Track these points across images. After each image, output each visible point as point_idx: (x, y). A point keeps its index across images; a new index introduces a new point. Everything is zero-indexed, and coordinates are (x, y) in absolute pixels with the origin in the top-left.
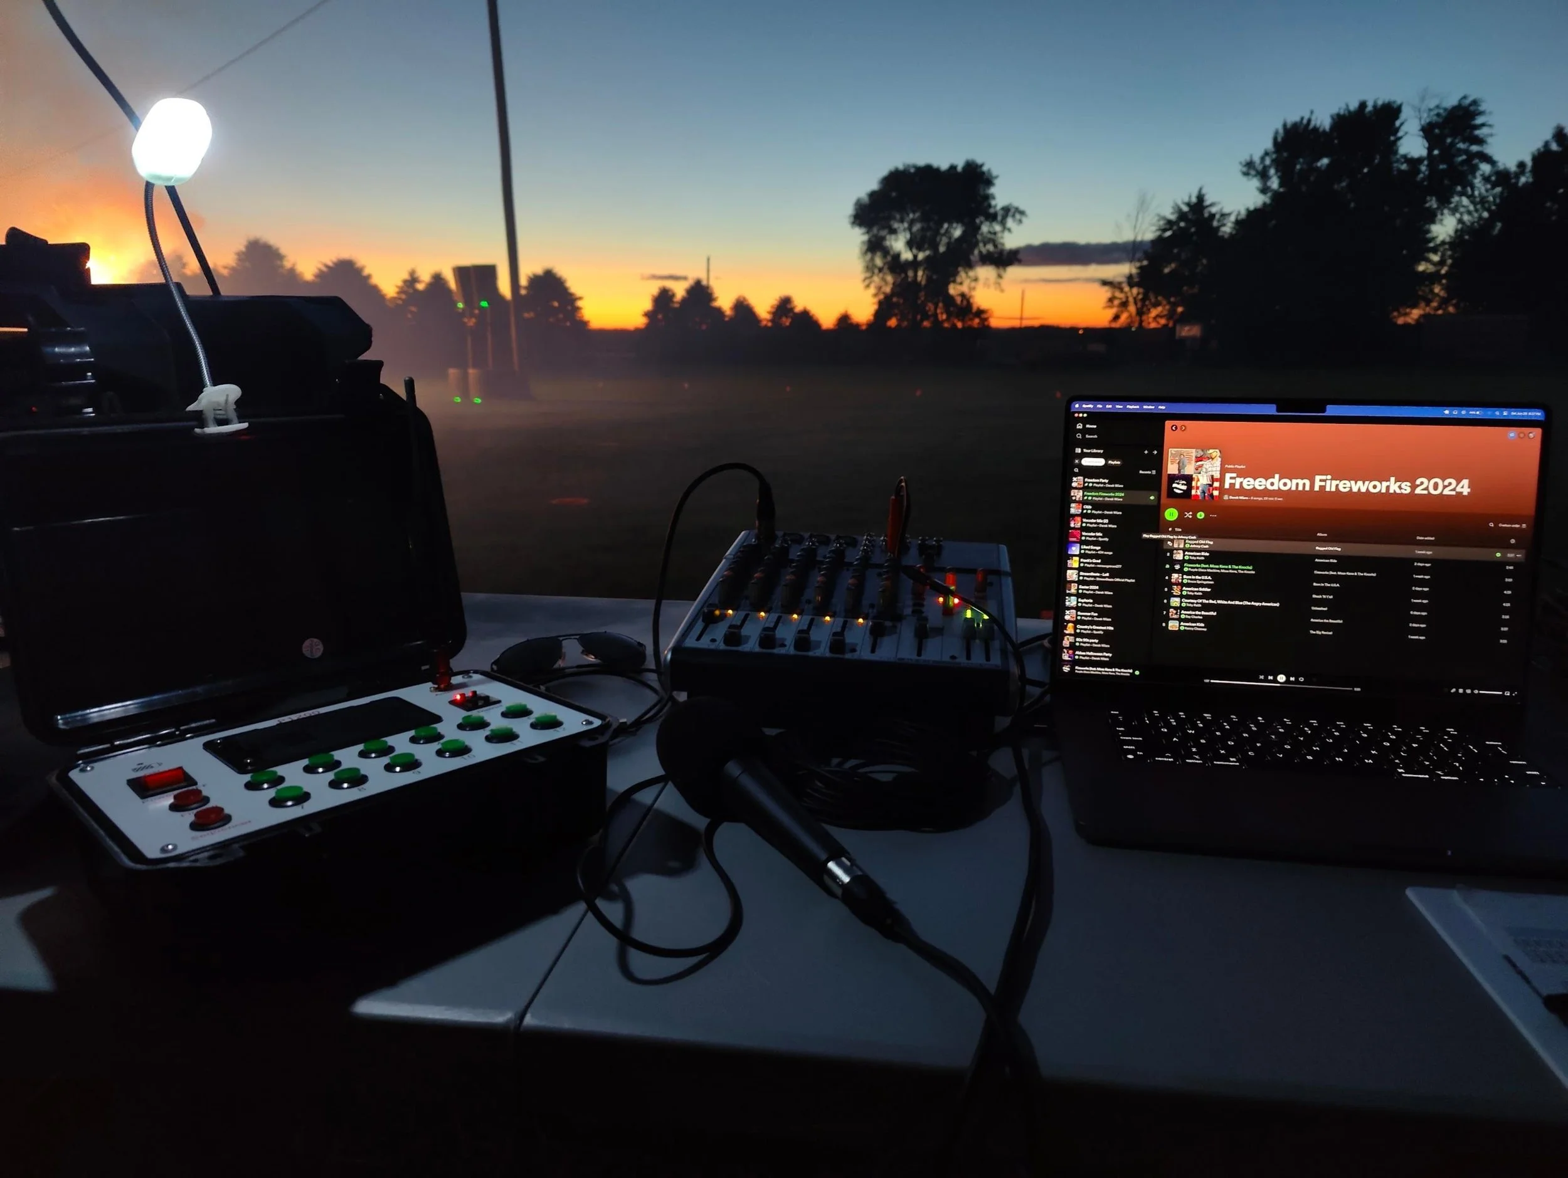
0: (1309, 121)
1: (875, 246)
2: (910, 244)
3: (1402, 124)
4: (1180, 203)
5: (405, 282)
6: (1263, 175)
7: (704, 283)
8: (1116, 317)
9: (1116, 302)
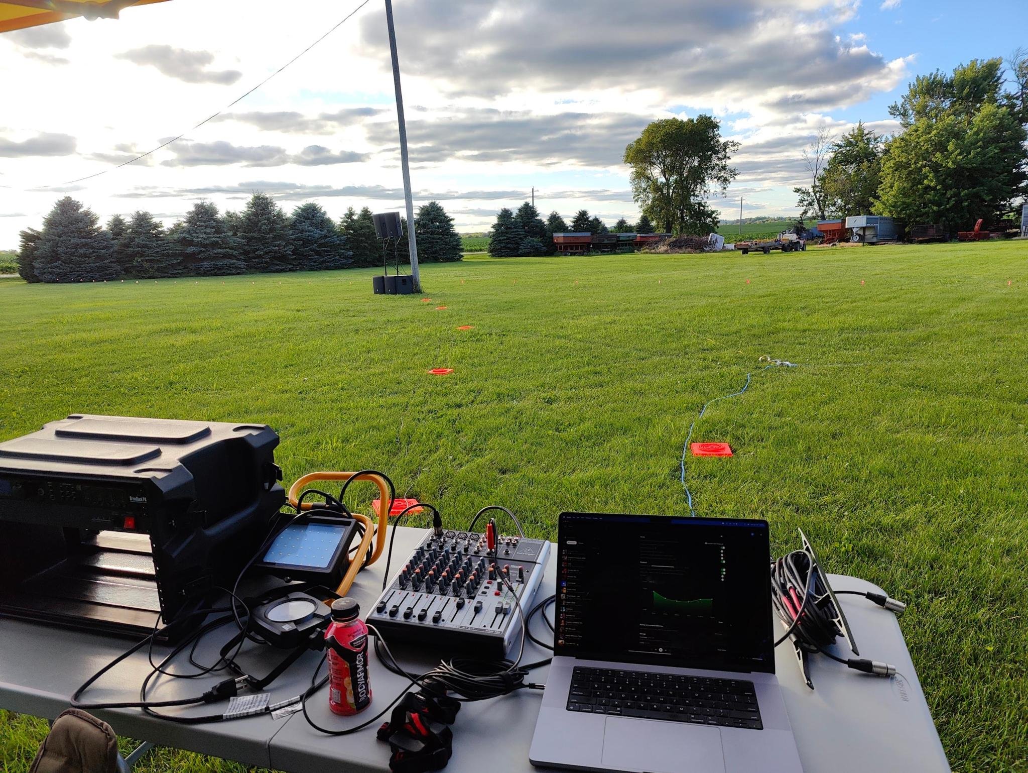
0: (936, 75)
1: (640, 175)
2: (664, 173)
3: (1002, 73)
4: (847, 135)
5: (346, 215)
6: (904, 114)
7: (531, 204)
8: (805, 212)
9: (805, 203)
